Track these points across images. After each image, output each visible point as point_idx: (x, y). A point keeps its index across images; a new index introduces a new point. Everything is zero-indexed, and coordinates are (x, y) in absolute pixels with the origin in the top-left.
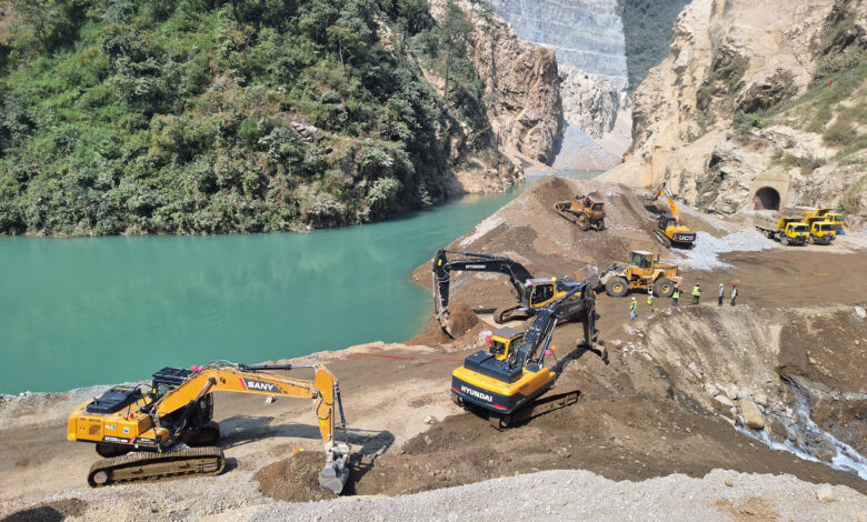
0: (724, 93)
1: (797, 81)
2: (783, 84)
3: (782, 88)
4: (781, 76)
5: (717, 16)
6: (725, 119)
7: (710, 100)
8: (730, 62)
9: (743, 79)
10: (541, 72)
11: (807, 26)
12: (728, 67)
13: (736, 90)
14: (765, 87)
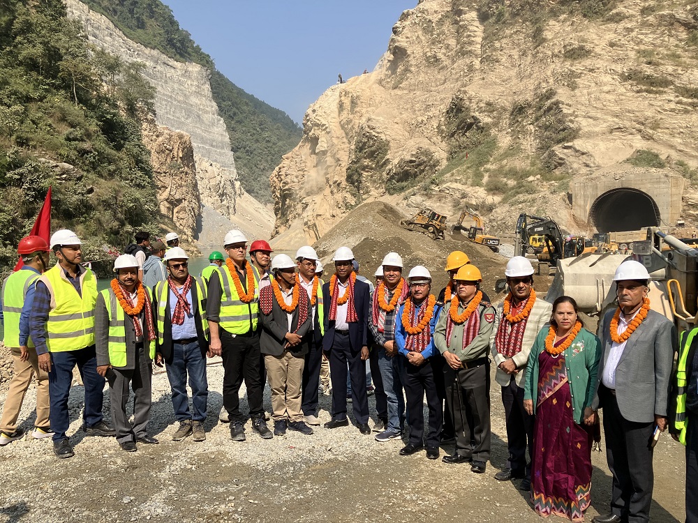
0: (372, 169)
1: (436, 156)
2: (424, 158)
3: (425, 162)
4: (422, 153)
5: (345, 112)
6: (377, 189)
7: (360, 175)
8: (374, 144)
9: (387, 157)
10: (181, 155)
11: (430, 118)
12: (373, 149)
13: (382, 166)
14: (411, 161)
